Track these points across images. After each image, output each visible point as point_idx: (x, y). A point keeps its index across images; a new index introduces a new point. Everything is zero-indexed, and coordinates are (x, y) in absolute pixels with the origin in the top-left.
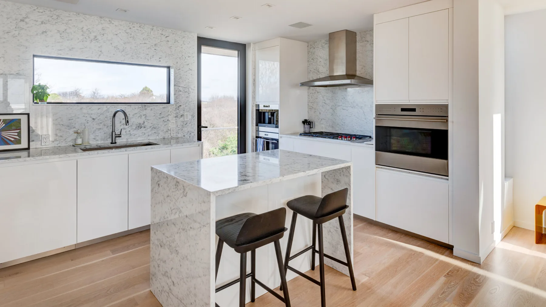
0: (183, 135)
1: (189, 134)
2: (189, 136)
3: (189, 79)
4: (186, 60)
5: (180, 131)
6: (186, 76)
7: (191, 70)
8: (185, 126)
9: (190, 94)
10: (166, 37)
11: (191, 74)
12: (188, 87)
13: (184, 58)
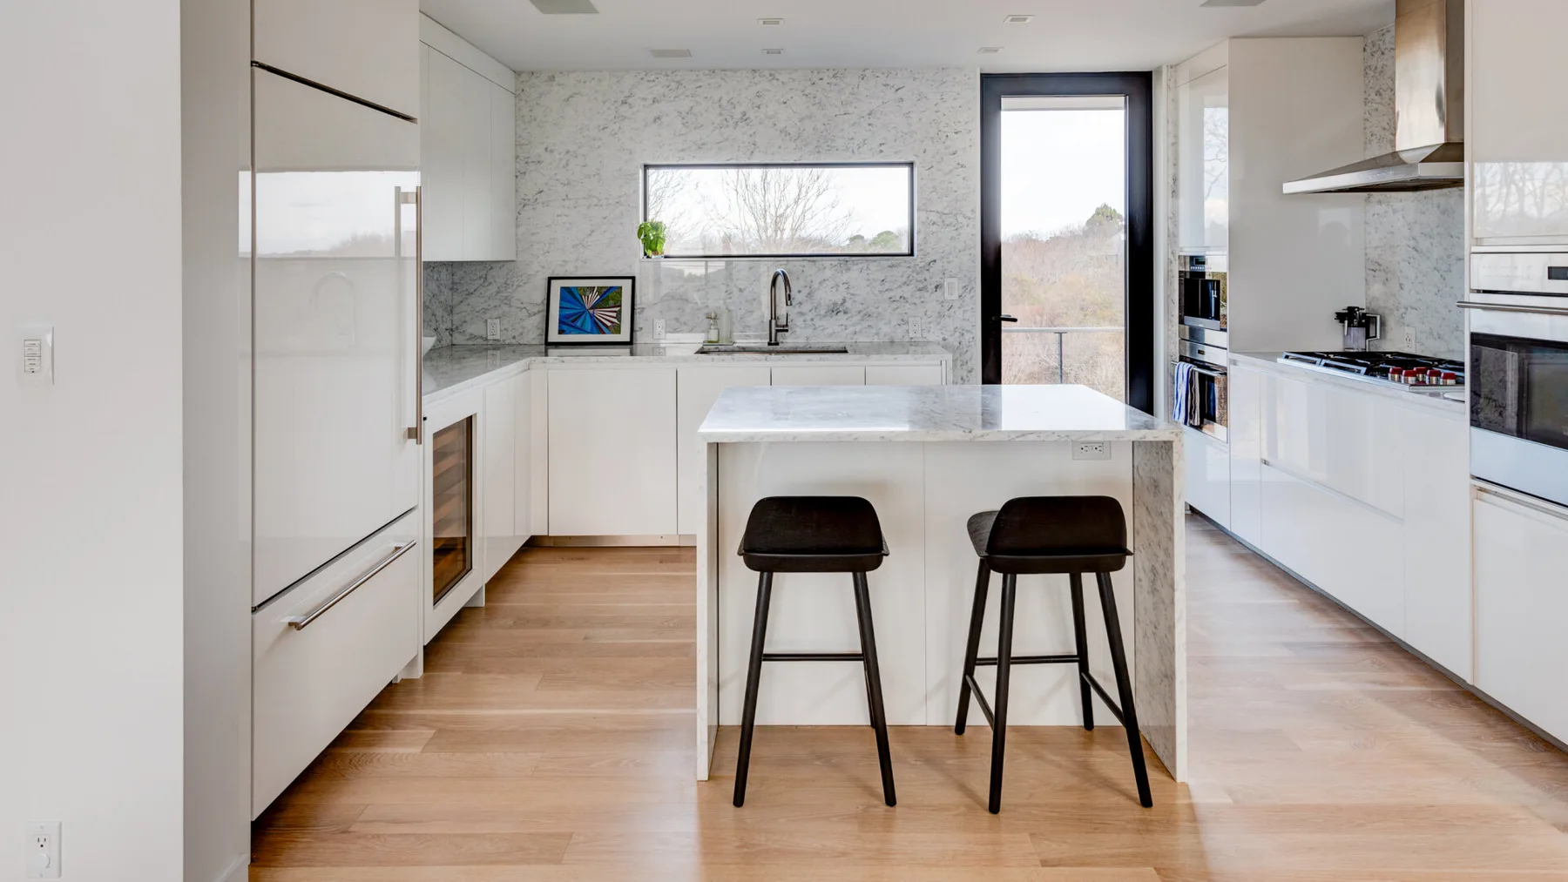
0: (942, 336)
1: (957, 334)
2: (959, 340)
3: (956, 191)
4: (948, 143)
5: (932, 325)
6: (950, 185)
7: (962, 166)
8: (947, 313)
9: (960, 231)
10: (897, 90)
11: (964, 178)
12: (954, 212)
13: (944, 138)
